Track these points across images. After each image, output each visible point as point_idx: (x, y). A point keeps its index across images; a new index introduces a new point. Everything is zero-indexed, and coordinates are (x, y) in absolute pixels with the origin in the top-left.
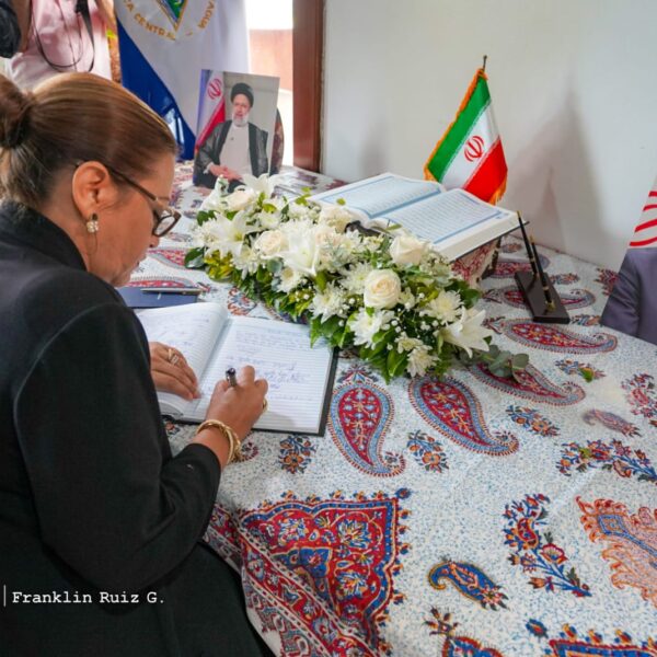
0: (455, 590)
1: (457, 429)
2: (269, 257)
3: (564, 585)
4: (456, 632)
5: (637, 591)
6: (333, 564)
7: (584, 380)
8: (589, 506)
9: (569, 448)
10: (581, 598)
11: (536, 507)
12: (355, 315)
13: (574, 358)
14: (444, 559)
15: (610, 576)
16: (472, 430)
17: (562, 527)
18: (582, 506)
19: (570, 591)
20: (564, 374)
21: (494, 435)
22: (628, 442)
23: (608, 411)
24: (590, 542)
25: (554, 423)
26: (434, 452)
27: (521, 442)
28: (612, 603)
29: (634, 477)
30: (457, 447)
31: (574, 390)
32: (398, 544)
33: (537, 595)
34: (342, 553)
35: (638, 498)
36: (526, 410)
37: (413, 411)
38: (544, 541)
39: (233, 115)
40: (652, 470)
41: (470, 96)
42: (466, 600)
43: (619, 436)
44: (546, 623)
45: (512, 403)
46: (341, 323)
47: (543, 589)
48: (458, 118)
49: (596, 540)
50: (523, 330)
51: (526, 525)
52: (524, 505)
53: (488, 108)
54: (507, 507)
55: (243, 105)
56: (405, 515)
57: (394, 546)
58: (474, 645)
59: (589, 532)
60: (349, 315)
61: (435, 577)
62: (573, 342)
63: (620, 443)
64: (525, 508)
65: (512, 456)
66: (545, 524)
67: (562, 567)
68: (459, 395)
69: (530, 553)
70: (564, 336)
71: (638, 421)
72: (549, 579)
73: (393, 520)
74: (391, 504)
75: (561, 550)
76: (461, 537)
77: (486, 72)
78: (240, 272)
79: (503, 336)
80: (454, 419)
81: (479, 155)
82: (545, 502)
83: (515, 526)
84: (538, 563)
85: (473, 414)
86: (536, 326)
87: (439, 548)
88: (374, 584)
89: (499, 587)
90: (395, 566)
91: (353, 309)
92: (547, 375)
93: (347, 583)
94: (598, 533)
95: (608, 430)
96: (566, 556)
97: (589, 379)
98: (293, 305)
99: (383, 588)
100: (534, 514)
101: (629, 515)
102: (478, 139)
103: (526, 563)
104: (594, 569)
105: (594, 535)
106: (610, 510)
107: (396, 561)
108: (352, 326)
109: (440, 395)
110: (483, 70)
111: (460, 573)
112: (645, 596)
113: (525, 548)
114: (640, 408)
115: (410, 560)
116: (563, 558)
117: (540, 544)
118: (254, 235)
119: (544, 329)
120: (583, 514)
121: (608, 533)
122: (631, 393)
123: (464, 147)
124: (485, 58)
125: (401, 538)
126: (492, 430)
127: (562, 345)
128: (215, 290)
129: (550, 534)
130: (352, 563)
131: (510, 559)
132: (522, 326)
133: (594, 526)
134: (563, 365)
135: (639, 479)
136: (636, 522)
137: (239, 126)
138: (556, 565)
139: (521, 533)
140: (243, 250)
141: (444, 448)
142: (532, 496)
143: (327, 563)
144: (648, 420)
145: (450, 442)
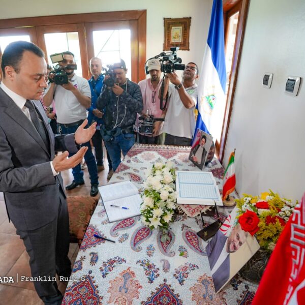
0: (91, 257)
1: (135, 240)
3: (103, 273)
4: (83, 261)
5: (111, 286)
7: (179, 254)
8: (130, 271)
10: (102, 277)
11: (122, 261)
13: (188, 249)
15: (111, 280)
16: (137, 242)
17: (119, 268)
18: (128, 269)
19: (102, 275)
20: (178, 249)
21: (139, 246)
22: (161, 272)
23: (170, 264)
24: (118, 274)
25: (154, 255)
26: (124, 239)
27: (141, 251)
28: (104, 282)
29: (148, 276)
31: (172, 254)
33: (98, 270)
34: (89, 239)
35: (140, 279)
36: (154, 248)
37: (134, 230)
38: (112, 266)
39: (201, 144)
40: (154, 279)
42: (90, 260)
43: (161, 269)
44: (92, 273)
45: (154, 244)
47: (100, 270)
50: (189, 234)
51: (115, 262)
54: (118, 257)
56: (103, 243)
57: (95, 245)
58: (82, 264)
61: (92, 253)
62: (196, 246)
64: (120, 260)
65: (134, 252)
66: (118, 264)
67: (108, 271)
68: (148, 235)
69: (108, 265)
70: (197, 243)
71: (172, 271)
72: (103, 270)
73: (101, 242)
75: (112, 269)
79: (182, 232)
80: (138, 238)
82: (124, 262)
83: (113, 260)
84: (106, 267)
85: (143, 240)
86: (195, 236)
87: (99, 251)
88: (85, 246)
89: (96, 263)
90: (90, 247)
92: (173, 247)
95: (161, 266)
96: (112, 271)
99: (85, 248)
100: (119, 262)
101: (133, 279)
103: (105, 265)
104: (111, 277)
105: (121, 274)
106: (132, 275)
109: (145, 232)
111: (95, 256)
112: (110, 288)
113: (108, 263)
114: (179, 270)
115: (93, 248)
116: (110, 271)
119: (196, 238)
120: (126, 270)
121: (124, 277)
122: (184, 266)
125: (97, 245)
127: (192, 244)
129: (115, 266)
131: (104, 262)
132: (192, 233)
133: (124, 273)
134: (181, 248)
135: (148, 278)
136: (132, 281)
137: (202, 147)
141: (127, 240)
142: (124, 259)
143: (85, 239)
144: (175, 273)
145: (130, 240)
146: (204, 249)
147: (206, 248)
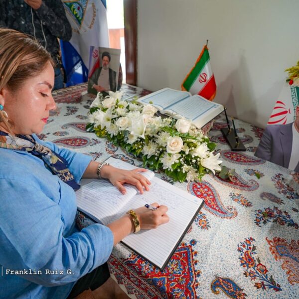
0: (224, 294)
1: (211, 206)
2: (123, 129)
3: (269, 285)
6: (168, 285)
7: (257, 178)
8: (272, 242)
9: (257, 212)
10: (278, 292)
11: (250, 244)
12: (162, 155)
13: (251, 167)
14: (216, 277)
15: (287, 278)
16: (217, 206)
17: (263, 254)
18: (269, 242)
19: (273, 289)
20: (248, 175)
21: (227, 208)
22: (281, 207)
23: (269, 192)
24: (275, 261)
25: (249, 201)
26: (203, 219)
27: (238, 211)
28: (291, 293)
29: (286, 225)
30: (213, 216)
31: (254, 183)
32: (195, 271)
33: (259, 292)
34: (171, 278)
35: (290, 236)
36: (238, 194)
38: (257, 263)
39: (103, 65)
40: (292, 221)
41: (201, 56)
43: (276, 205)
45: (231, 191)
46: (156, 158)
47: (261, 289)
48: (196, 65)
49: (278, 259)
50: (229, 155)
51: (248, 255)
52: (245, 244)
53: (209, 62)
54: (238, 245)
55: (107, 61)
56: (196, 254)
57: (193, 272)
59: (274, 255)
60: (160, 155)
61: (214, 287)
62: (249, 160)
63: (277, 208)
64: (246, 246)
65: (236, 219)
66: (255, 253)
67: (267, 275)
68: (209, 189)
69: (253, 270)
70: (245, 157)
71: (281, 196)
72: (263, 282)
73: (191, 257)
74: (189, 249)
75: (264, 266)
76: (222, 263)
77: (208, 47)
78: (110, 135)
80: (209, 202)
81: (205, 81)
82: (253, 241)
83: (243, 256)
84: (256, 275)
85: (216, 198)
86: (233, 153)
87: (213, 271)
88: (188, 296)
89: (242, 290)
90: (196, 284)
91: (162, 153)
92: (242, 176)
93: (176, 295)
94: (278, 256)
95: (271, 202)
96: (267, 269)
97: (259, 178)
98: (135, 150)
99: (192, 297)
100: (250, 248)
101: (288, 245)
102: (205, 74)
103: (252, 275)
104: (280, 275)
105: (276, 257)
106: (280, 243)
107: (196, 281)
108: (162, 160)
109: (201, 189)
110: (207, 46)
111: (224, 284)
113: (250, 267)
114: (281, 190)
115: (202, 279)
116: (266, 271)
117: (256, 264)
118: (115, 118)
119: (236, 154)
120: (270, 246)
121: (282, 255)
122: (276, 183)
123: (199, 77)
124: (207, 41)
125: (196, 267)
126: (225, 206)
127: (245, 161)
128: (100, 142)
129: (258, 258)
130: (176, 283)
131: (244, 274)
132: (228, 153)
133: (275, 252)
134: (247, 171)
135: (288, 226)
136: (292, 248)
137: (105, 69)
138: (264, 274)
139: (246, 259)
140: (111, 125)
141: (207, 216)
142: (248, 239)
143: (165, 285)
144: (286, 196)
145: (209, 214)
146: (257, 158)
147: (255, 155)
